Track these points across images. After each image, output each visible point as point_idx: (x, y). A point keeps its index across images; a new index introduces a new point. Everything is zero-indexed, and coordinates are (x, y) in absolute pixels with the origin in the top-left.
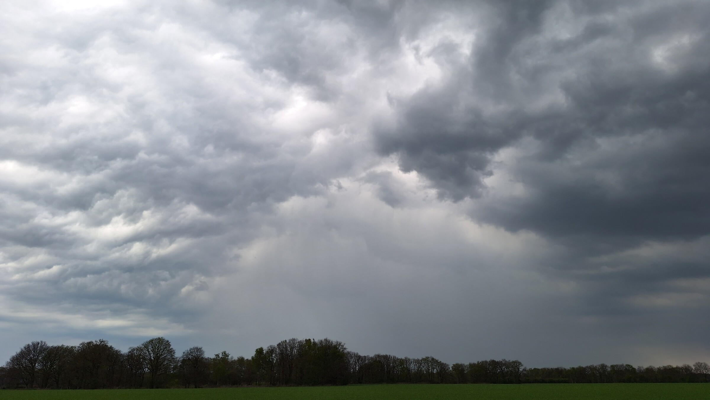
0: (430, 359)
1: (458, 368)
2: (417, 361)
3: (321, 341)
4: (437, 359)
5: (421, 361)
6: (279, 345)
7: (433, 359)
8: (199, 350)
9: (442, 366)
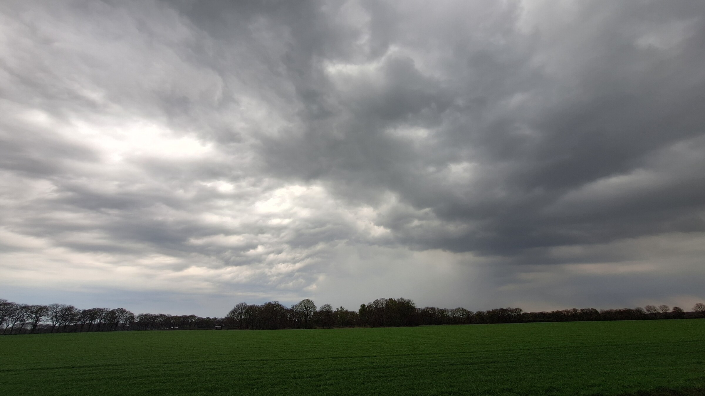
0: (461, 309)
1: (479, 314)
2: (452, 311)
3: (399, 299)
4: (465, 309)
5: (455, 310)
6: (374, 302)
7: (463, 309)
8: (328, 306)
9: (468, 313)
